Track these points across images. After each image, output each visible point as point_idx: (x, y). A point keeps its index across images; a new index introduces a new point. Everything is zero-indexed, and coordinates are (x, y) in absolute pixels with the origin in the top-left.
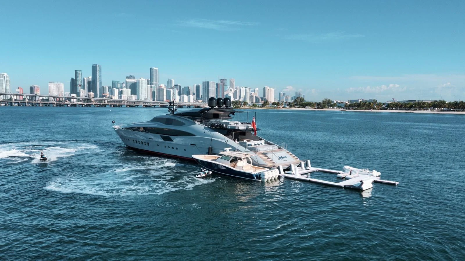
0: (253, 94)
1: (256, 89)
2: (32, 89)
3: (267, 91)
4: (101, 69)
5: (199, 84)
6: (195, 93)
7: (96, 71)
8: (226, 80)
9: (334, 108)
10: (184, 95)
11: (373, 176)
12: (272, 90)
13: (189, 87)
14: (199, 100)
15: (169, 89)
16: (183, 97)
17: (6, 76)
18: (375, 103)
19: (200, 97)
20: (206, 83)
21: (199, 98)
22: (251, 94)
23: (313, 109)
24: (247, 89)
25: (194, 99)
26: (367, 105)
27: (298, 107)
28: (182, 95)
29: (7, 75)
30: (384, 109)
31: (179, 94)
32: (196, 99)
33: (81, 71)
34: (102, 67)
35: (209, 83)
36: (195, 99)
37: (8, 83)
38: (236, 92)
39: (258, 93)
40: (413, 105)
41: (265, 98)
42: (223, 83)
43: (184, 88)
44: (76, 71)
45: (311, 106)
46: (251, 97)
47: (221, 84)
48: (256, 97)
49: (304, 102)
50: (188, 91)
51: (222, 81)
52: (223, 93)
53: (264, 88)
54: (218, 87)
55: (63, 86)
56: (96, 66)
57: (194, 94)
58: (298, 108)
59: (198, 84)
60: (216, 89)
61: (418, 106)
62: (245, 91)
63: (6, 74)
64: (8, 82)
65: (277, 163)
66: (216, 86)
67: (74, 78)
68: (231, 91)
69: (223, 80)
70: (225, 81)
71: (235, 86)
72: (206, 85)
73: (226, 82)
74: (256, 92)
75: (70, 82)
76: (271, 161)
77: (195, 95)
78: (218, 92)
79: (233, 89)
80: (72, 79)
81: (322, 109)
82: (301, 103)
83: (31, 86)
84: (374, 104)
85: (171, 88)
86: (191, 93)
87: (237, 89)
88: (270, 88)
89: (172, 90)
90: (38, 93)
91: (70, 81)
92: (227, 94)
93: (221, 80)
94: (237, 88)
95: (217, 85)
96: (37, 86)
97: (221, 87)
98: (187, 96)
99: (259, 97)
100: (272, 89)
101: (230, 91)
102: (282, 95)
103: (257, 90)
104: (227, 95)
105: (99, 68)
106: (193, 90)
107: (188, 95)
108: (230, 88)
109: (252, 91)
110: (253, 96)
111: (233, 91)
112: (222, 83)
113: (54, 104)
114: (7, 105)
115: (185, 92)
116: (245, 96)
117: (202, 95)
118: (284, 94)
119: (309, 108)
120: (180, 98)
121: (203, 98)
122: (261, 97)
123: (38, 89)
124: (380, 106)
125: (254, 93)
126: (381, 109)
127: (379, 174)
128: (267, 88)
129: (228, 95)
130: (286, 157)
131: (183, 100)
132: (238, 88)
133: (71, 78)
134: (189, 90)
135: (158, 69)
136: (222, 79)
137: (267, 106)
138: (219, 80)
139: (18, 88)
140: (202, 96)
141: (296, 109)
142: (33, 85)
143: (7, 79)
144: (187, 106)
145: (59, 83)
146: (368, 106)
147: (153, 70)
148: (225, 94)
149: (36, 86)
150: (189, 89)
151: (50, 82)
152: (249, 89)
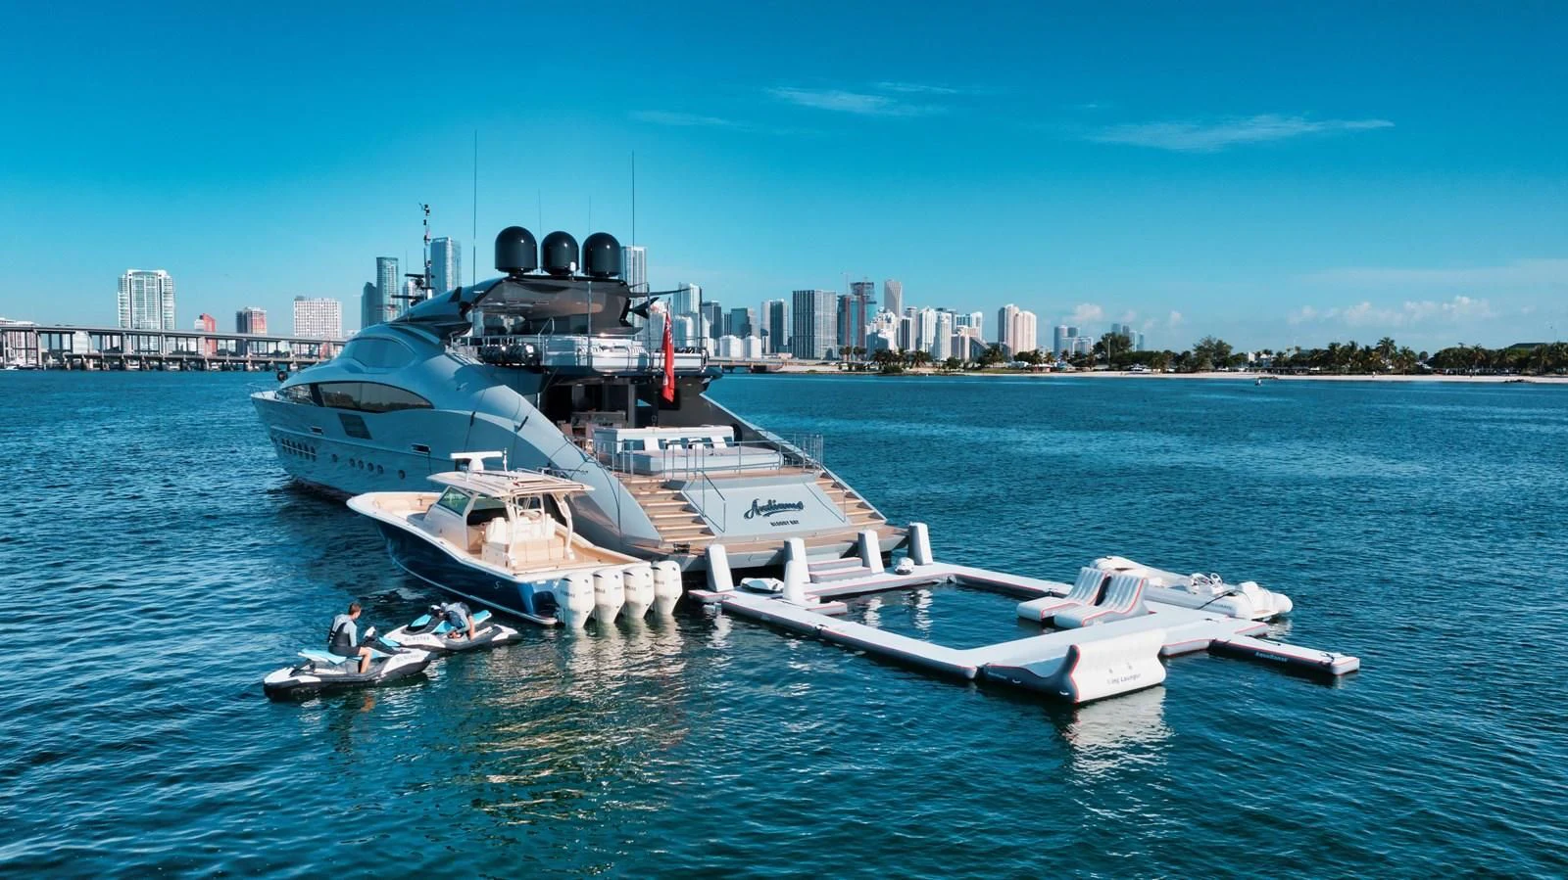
0: (965, 332)
1: (974, 316)
2: (243, 320)
3: (1011, 319)
4: (460, 254)
5: (782, 300)
6: (768, 330)
7: (445, 259)
8: (873, 284)
9: (1235, 371)
10: (732, 337)
11: (1232, 616)
12: (1029, 318)
13: (749, 310)
14: (780, 355)
15: (679, 317)
16: (727, 343)
17: (165, 279)
18: (1387, 351)
19: (785, 343)
20: (804, 294)
21: (781, 347)
22: (956, 331)
23: (1158, 374)
24: (943, 315)
25: (764, 351)
26: (1355, 358)
27: (1107, 367)
28: (725, 337)
29: (168, 277)
30: (1422, 372)
31: (716, 333)
32: (772, 351)
33: (396, 260)
34: (462, 246)
35: (813, 294)
36: (768, 351)
37: (170, 303)
38: (905, 325)
39: (979, 330)
40: (1533, 358)
41: (1005, 346)
42: (863, 297)
43: (730, 312)
44: (380, 260)
45: (1153, 366)
46: (957, 342)
47: (855, 298)
48: (972, 341)
49: (1126, 351)
50: (744, 321)
51: (859, 288)
52: (863, 330)
53: (1002, 312)
54: (844, 310)
55: (339, 312)
56: (444, 245)
57: (763, 333)
58: (1106, 370)
59: (778, 300)
60: (839, 314)
61: (1549, 358)
62: (935, 321)
63: (163, 273)
64: (171, 298)
65: (726, 535)
66: (839, 305)
67: (375, 285)
68: (889, 321)
69: (863, 284)
70: (868, 288)
71: (904, 305)
72: (805, 302)
73: (873, 293)
74: (974, 322)
75: (363, 298)
76: (698, 521)
77: (768, 338)
78: (844, 324)
79: (897, 316)
80: (369, 286)
81: (1191, 372)
82: (1118, 354)
83: (241, 309)
84: (1382, 353)
85: (688, 314)
86: (756, 329)
87: (910, 316)
88: (1021, 310)
89: (689, 321)
90: (259, 330)
91: (360, 293)
92: (875, 331)
93: (856, 287)
94: (908, 313)
95: (843, 302)
96: (258, 310)
97: (853, 310)
98: (739, 340)
99: (984, 342)
100: (1027, 313)
101: (885, 324)
102: (1066, 334)
103: (977, 319)
104: (874, 335)
105: (453, 250)
106: (761, 319)
107: (743, 338)
108: (885, 312)
109: (962, 321)
110: (963, 339)
111: (896, 321)
112: (858, 294)
113: (292, 362)
114: (146, 368)
115: (736, 326)
116: (937, 339)
117: (791, 335)
118: (1072, 332)
119: (1145, 370)
120: (719, 345)
121: (795, 345)
122: (989, 341)
123: (263, 321)
124: (1408, 362)
125: (966, 327)
126: (1407, 373)
127: (1283, 603)
128: (1013, 309)
129: (880, 335)
130: (800, 506)
131: (727, 354)
132: (913, 312)
133: (364, 285)
134: (748, 318)
135: (645, 250)
136: (858, 284)
137: (999, 365)
138: (849, 286)
139: (201, 317)
140: (790, 340)
141: (1101, 373)
142: (246, 308)
143: (168, 287)
144: (723, 367)
145: (326, 300)
146: (1360, 361)
147: (628, 256)
148: (869, 331)
149: (254, 310)
150: (749, 315)
151: (299, 299)
152: (950, 315)
